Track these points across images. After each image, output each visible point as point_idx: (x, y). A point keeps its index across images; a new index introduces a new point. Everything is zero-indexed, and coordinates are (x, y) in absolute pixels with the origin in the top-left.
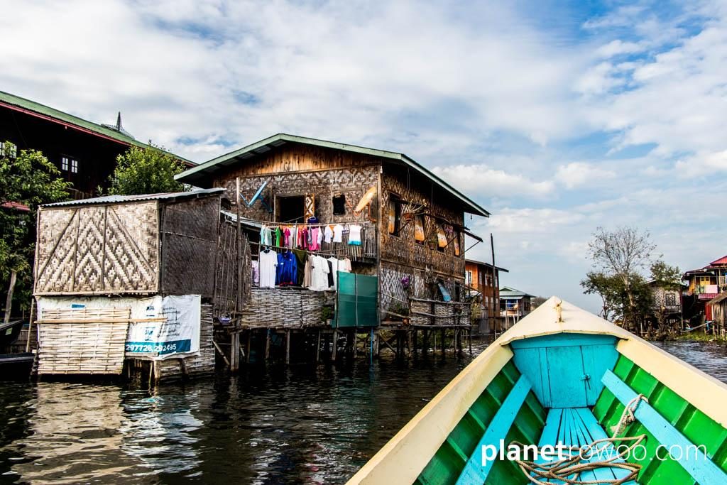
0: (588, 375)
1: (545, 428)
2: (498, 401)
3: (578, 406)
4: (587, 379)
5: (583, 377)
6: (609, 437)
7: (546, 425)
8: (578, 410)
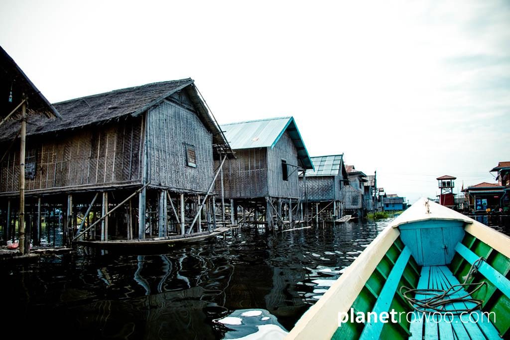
0: (447, 246)
1: (420, 278)
2: (393, 262)
3: (440, 264)
4: (446, 248)
5: (443, 247)
6: (461, 283)
7: (420, 276)
8: (440, 267)
